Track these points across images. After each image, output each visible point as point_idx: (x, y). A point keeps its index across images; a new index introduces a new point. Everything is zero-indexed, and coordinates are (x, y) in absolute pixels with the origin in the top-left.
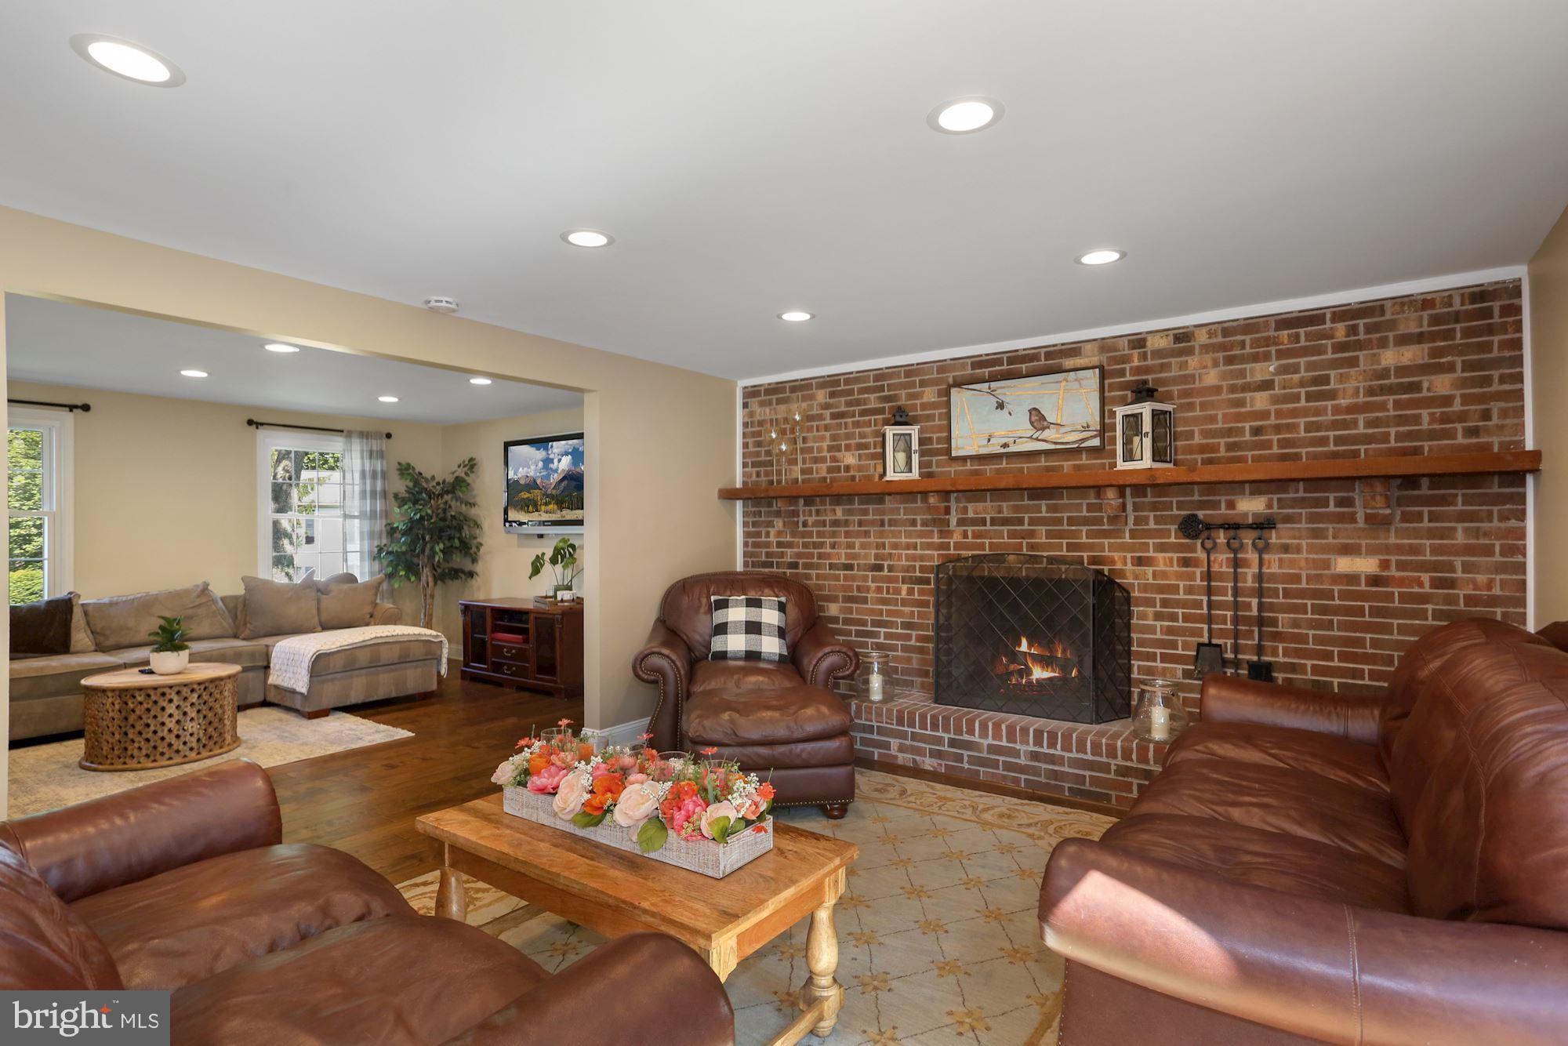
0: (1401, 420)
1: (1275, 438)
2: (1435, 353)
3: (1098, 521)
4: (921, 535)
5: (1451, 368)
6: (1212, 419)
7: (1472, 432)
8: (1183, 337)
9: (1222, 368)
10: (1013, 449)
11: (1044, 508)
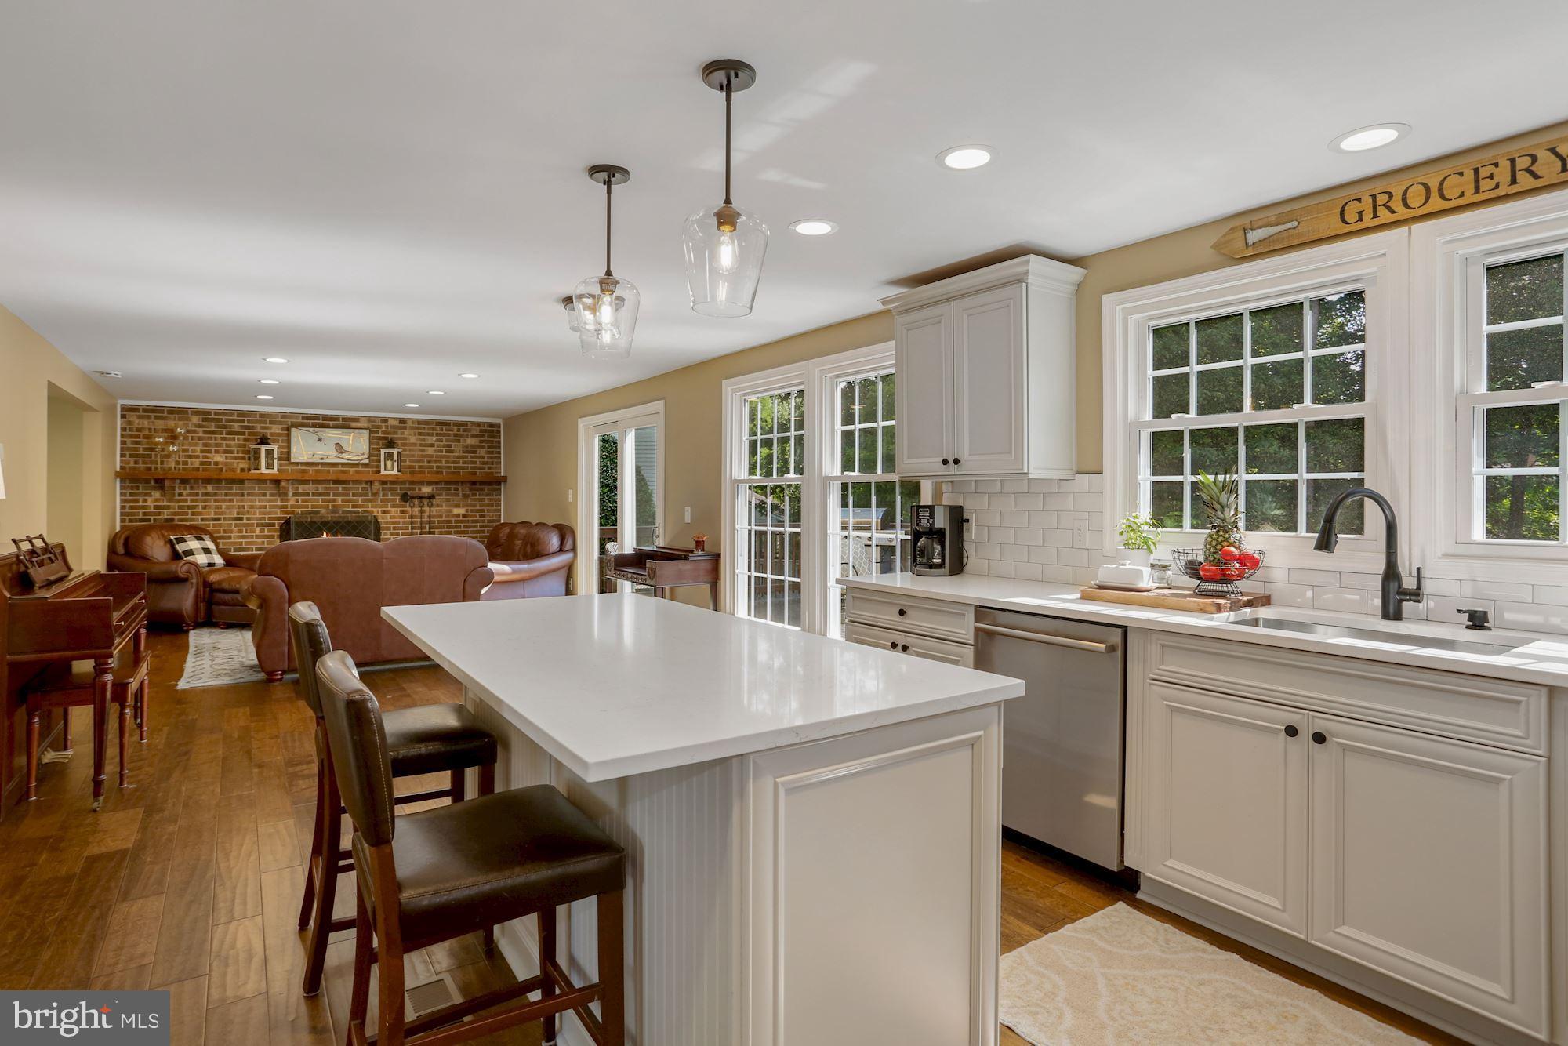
0: (472, 463)
1: (435, 465)
2: (481, 442)
3: (367, 495)
5: (483, 447)
6: (413, 456)
7: (489, 468)
8: (402, 422)
9: (417, 436)
10: (325, 461)
11: (340, 489)
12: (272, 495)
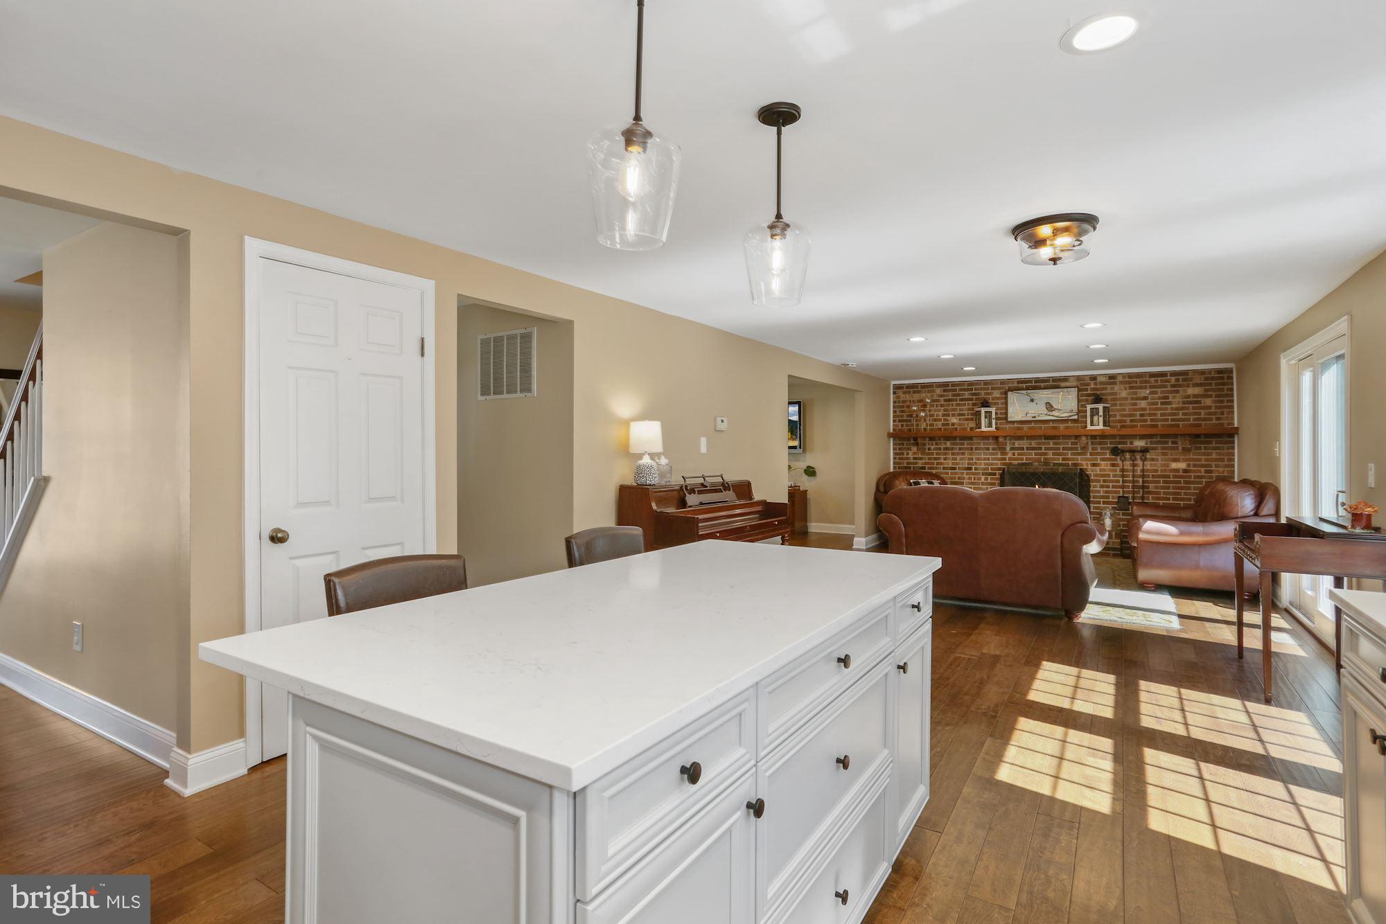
0: (1195, 414)
1: (1149, 418)
2: (1206, 390)
3: (1076, 449)
4: (992, 454)
5: (1210, 396)
6: (1124, 410)
7: (1218, 419)
8: (1112, 377)
9: (1128, 391)
10: (1038, 418)
11: (1051, 444)
12: (993, 449)
